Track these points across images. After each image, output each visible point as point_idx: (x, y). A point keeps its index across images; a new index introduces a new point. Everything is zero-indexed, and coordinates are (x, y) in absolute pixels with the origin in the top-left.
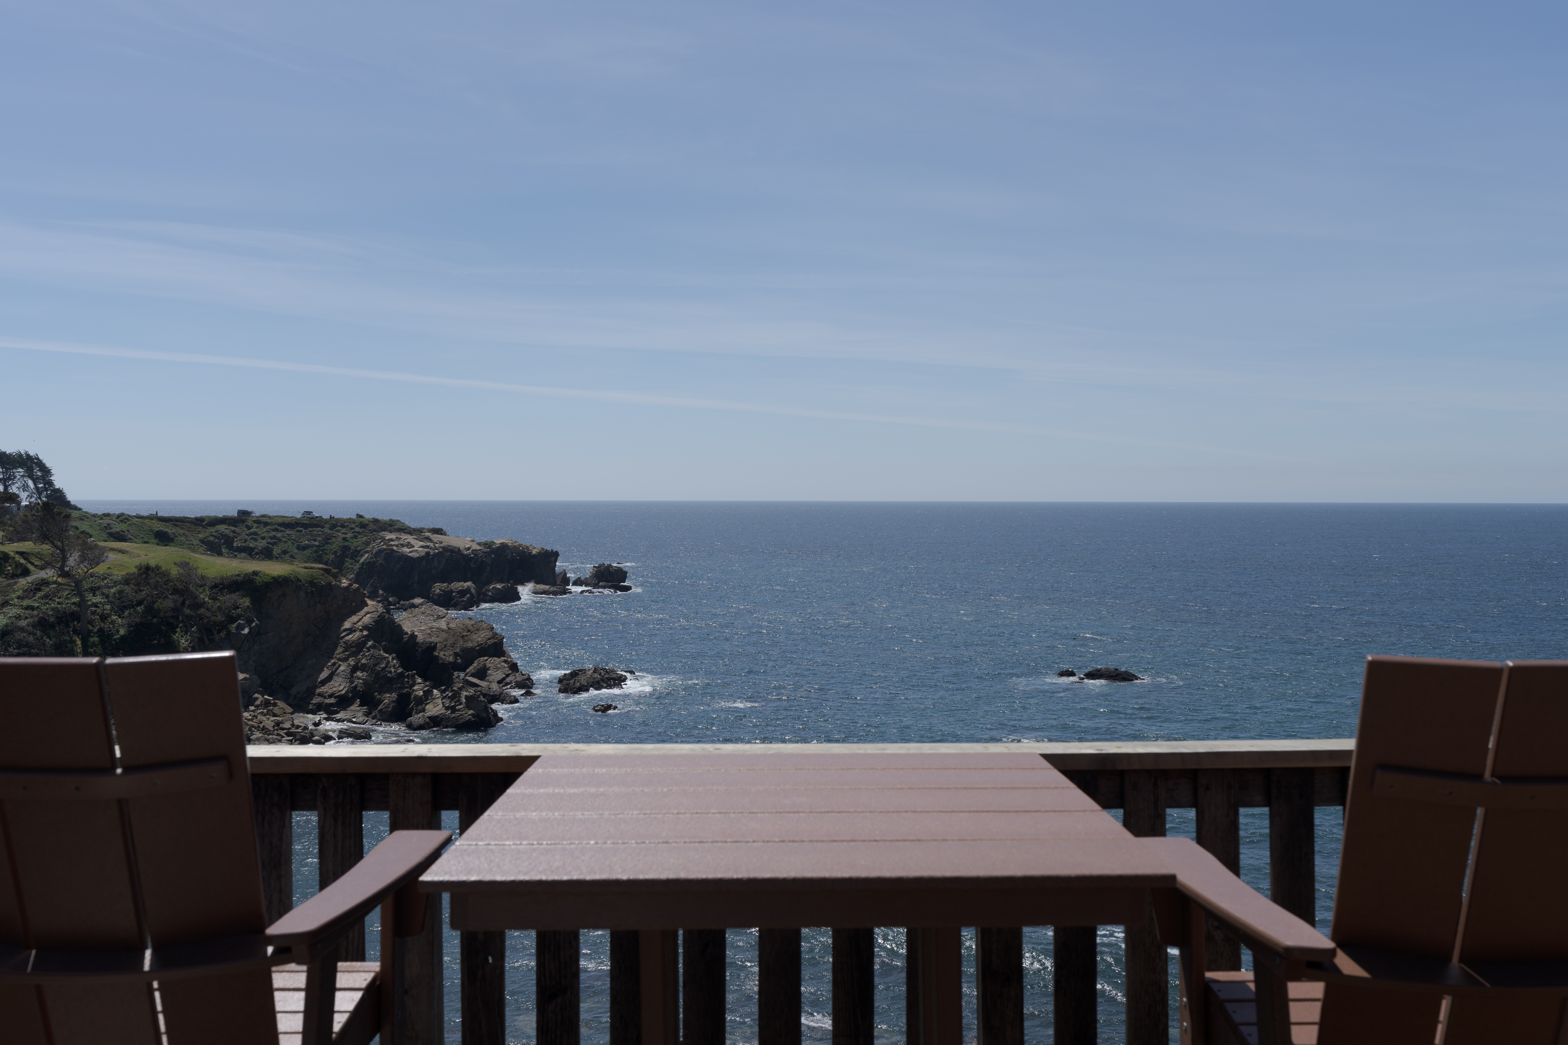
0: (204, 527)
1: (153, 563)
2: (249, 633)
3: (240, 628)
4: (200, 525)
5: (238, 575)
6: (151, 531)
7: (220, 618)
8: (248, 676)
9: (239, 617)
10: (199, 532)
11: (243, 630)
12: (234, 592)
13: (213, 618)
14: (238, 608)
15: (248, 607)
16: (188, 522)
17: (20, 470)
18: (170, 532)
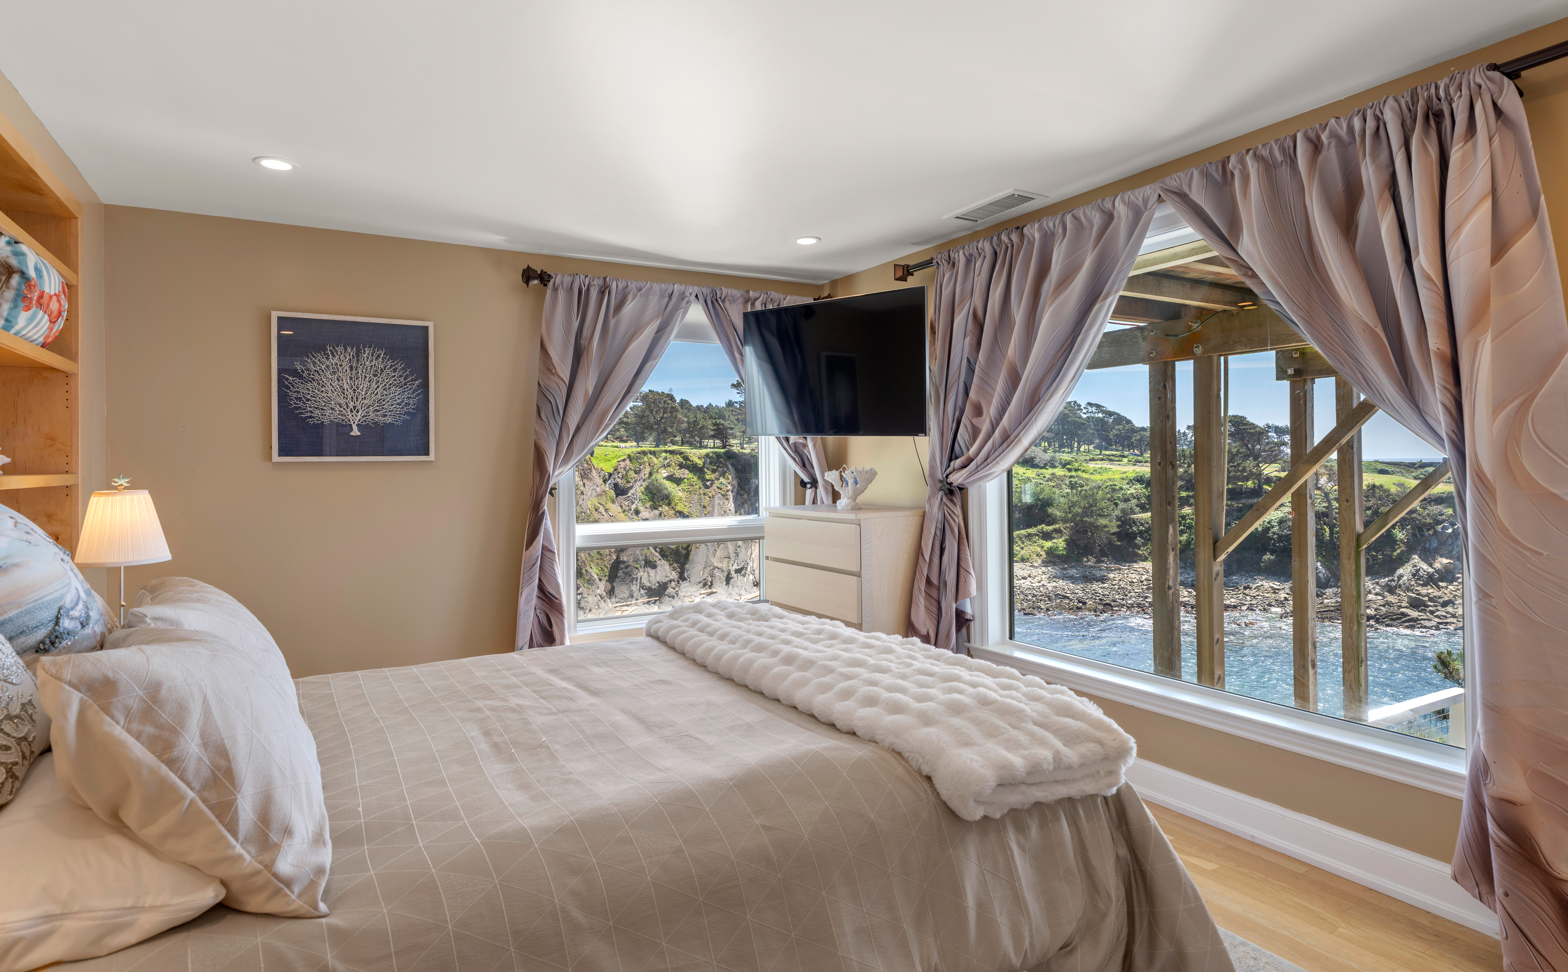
0: (1416, 468)
1: (1377, 484)
2: (1452, 532)
3: (1444, 528)
4: (1412, 467)
5: (1443, 493)
6: (1376, 469)
7: (1429, 520)
8: (1452, 561)
9: (1444, 521)
10: (1412, 472)
11: (1447, 530)
12: (1440, 504)
13: (1423, 521)
14: (1443, 515)
15: (1451, 514)
16: (1403, 465)
17: (1287, 436)
18: (1390, 470)
